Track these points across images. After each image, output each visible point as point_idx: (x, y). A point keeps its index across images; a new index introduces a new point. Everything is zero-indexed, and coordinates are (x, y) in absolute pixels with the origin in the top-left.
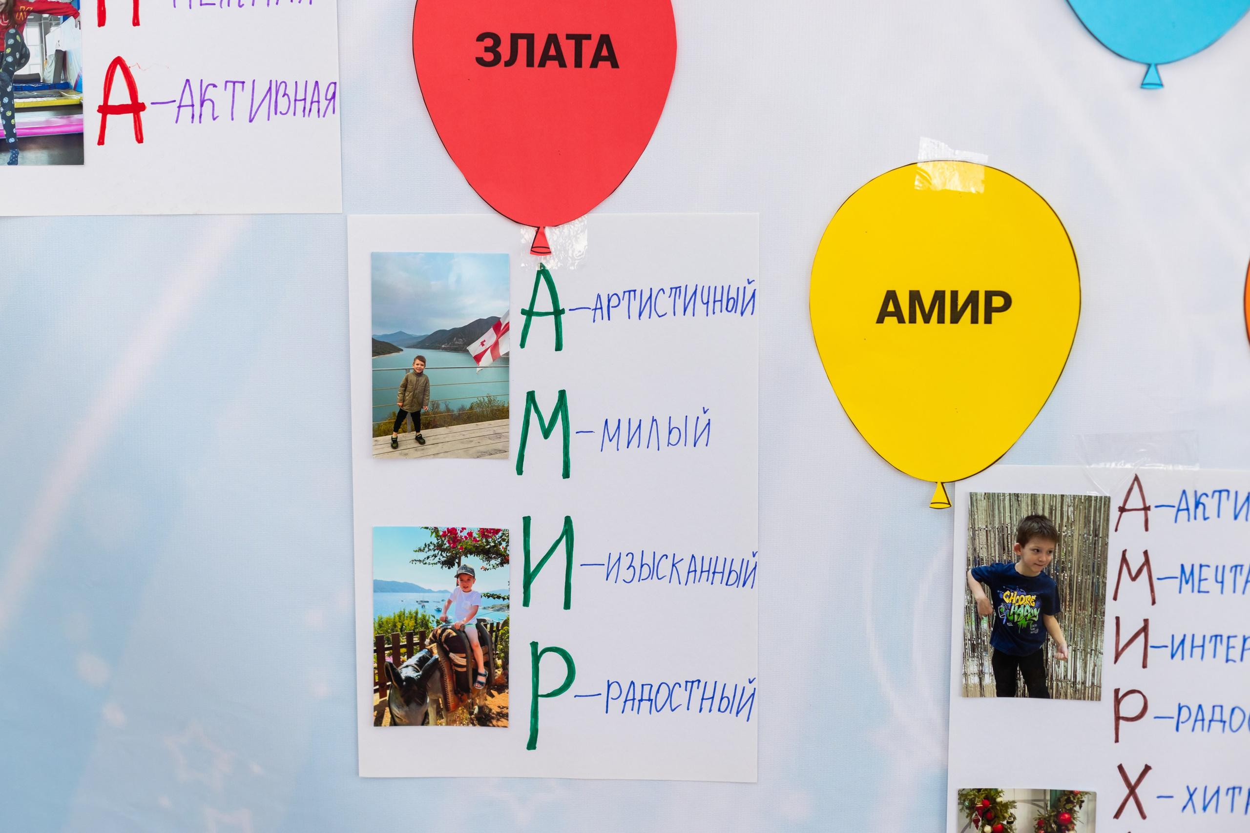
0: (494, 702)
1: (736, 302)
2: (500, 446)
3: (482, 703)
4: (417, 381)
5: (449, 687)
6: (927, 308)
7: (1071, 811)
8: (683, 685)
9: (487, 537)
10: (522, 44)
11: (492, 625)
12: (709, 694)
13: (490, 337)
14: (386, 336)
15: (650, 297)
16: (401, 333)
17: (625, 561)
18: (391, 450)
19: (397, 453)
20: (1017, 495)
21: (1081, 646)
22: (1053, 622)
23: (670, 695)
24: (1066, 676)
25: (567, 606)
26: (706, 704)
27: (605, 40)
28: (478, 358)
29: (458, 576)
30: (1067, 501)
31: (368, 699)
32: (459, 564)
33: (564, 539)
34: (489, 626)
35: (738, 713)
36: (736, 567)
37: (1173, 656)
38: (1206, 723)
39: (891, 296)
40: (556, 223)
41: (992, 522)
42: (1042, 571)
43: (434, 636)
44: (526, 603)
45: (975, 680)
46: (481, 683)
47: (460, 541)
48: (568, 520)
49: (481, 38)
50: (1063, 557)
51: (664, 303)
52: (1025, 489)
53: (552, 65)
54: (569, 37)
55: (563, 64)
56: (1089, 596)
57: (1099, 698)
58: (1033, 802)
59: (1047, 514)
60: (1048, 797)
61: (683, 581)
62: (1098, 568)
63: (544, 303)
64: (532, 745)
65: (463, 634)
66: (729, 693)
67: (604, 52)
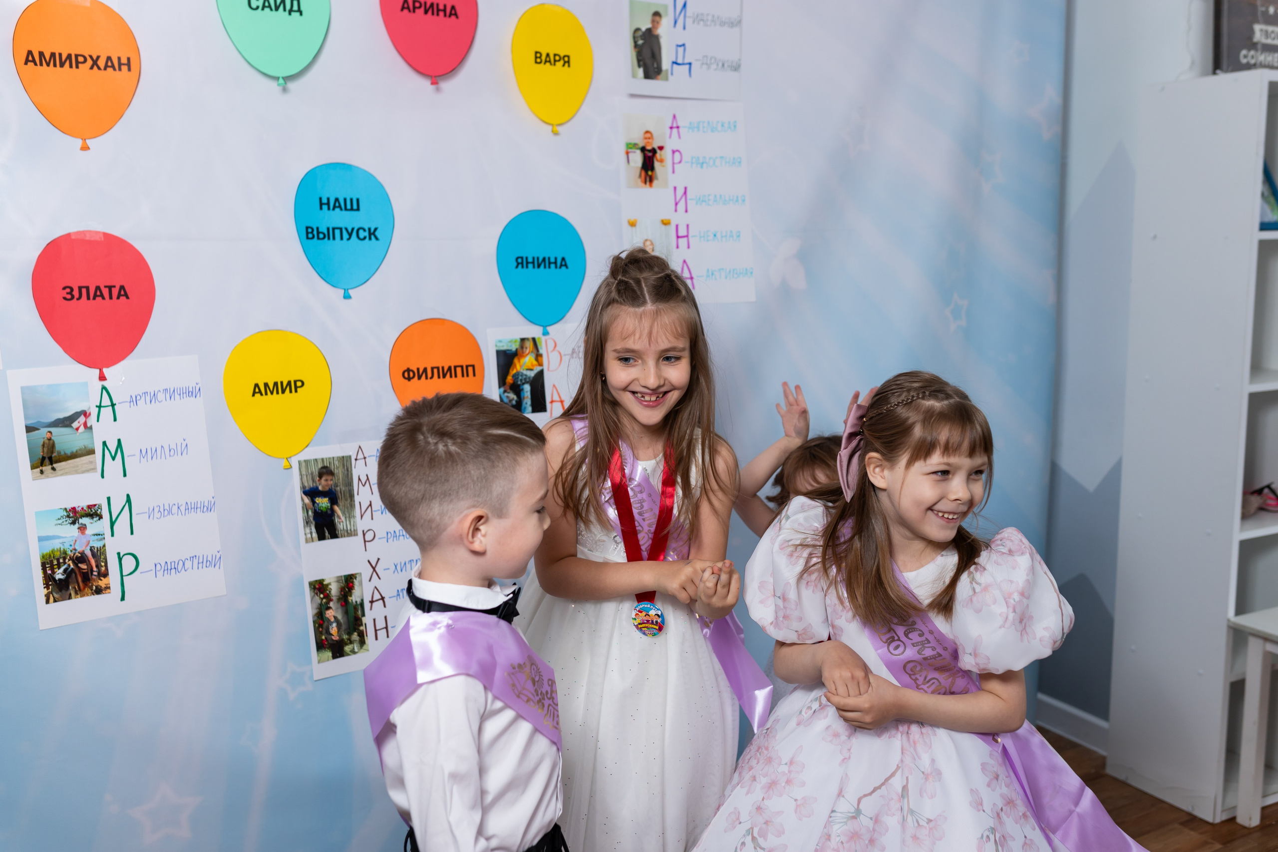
0: (102, 583)
1: (192, 393)
2: (92, 467)
3: (97, 584)
4: (49, 442)
5: (80, 580)
6: (271, 389)
7: (353, 582)
8: (189, 559)
9: (91, 509)
10: (84, 291)
11: (97, 548)
12: (201, 560)
13: (82, 419)
14: (32, 424)
15: (154, 394)
16: (39, 422)
17: (156, 510)
18: (40, 475)
19: (43, 476)
20: (316, 460)
21: (347, 515)
22: (336, 508)
23: (184, 564)
24: (343, 529)
25: (132, 533)
26: (200, 565)
27: (122, 287)
28: (77, 429)
29: (78, 528)
30: (335, 459)
31: (40, 591)
32: (78, 523)
33: (127, 504)
34: (96, 549)
35: (215, 566)
36: (206, 504)
37: (382, 513)
38: (398, 537)
39: (257, 385)
40: (108, 366)
41: (308, 471)
42: (329, 489)
43: (70, 557)
44: (113, 535)
45: (309, 536)
46: (95, 575)
47: (78, 512)
48: (128, 496)
49: (64, 288)
50: (336, 482)
51: (161, 396)
52: (319, 456)
53: (99, 299)
54: (105, 287)
55: (104, 298)
56: (348, 495)
57: (357, 535)
58: (338, 581)
59: (328, 465)
60: (343, 578)
61: (183, 514)
62: (349, 483)
63: (106, 401)
64: (123, 599)
65: (84, 555)
66: (210, 559)
67: (122, 293)
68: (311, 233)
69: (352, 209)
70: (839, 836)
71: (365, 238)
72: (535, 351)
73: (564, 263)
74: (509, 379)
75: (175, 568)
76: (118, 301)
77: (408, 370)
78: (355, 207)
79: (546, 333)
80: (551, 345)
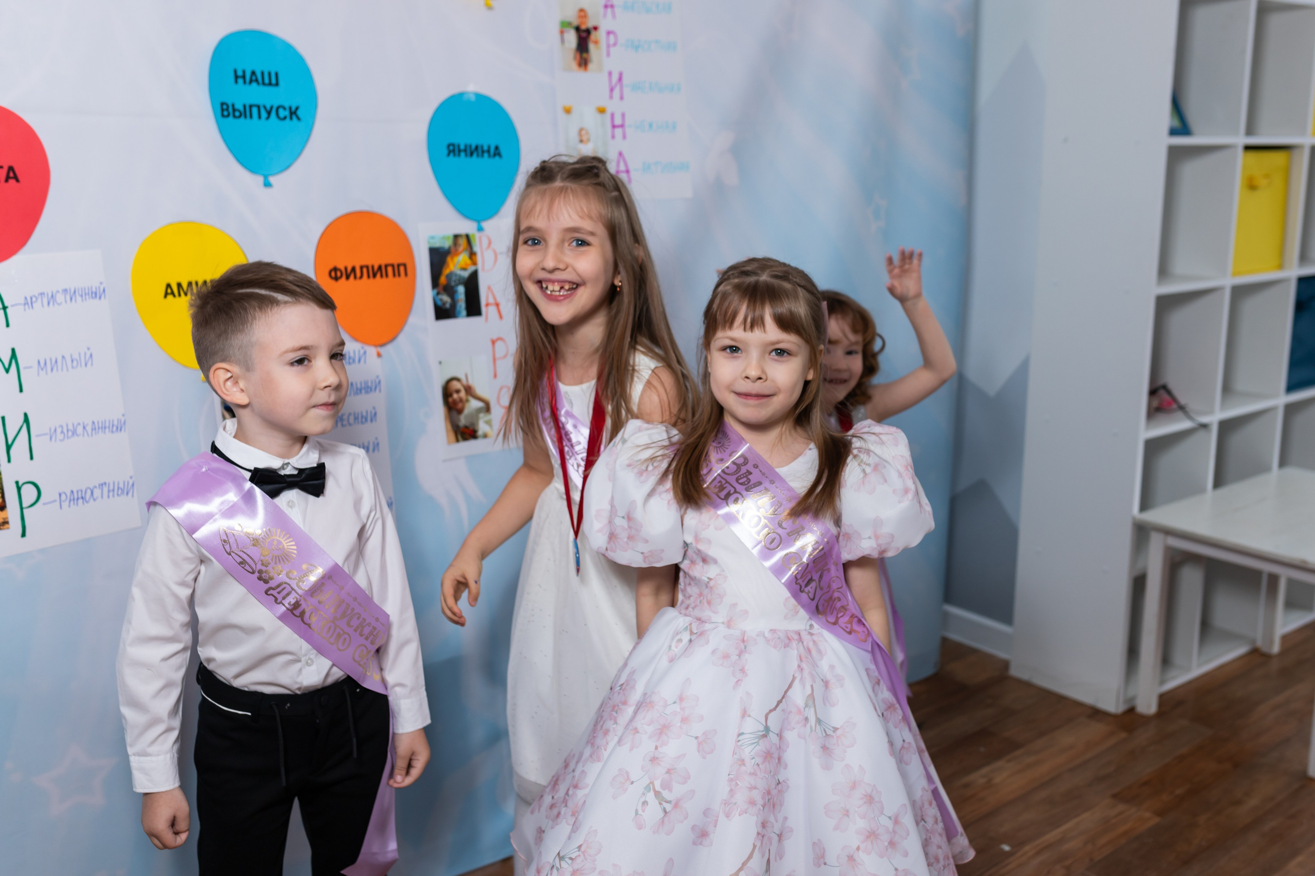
1: (96, 294)
8: (98, 486)
12: (111, 488)
15: (52, 296)
17: (59, 430)
23: (92, 492)
25: (32, 458)
26: (111, 494)
27: (11, 168)
33: (25, 423)
35: (127, 493)
36: (116, 423)
39: (169, 286)
44: (9, 461)
48: (26, 415)
51: (60, 298)
61: (90, 434)
64: (23, 535)
66: (121, 485)
67: (11, 175)
68: (226, 111)
69: (270, 84)
70: (753, 758)
71: (285, 118)
72: (468, 248)
73: (497, 153)
74: (443, 280)
75: (82, 498)
76: (7, 185)
77: (335, 269)
78: (274, 81)
79: (480, 229)
80: (485, 242)
